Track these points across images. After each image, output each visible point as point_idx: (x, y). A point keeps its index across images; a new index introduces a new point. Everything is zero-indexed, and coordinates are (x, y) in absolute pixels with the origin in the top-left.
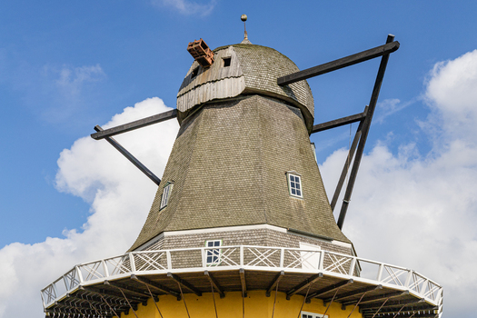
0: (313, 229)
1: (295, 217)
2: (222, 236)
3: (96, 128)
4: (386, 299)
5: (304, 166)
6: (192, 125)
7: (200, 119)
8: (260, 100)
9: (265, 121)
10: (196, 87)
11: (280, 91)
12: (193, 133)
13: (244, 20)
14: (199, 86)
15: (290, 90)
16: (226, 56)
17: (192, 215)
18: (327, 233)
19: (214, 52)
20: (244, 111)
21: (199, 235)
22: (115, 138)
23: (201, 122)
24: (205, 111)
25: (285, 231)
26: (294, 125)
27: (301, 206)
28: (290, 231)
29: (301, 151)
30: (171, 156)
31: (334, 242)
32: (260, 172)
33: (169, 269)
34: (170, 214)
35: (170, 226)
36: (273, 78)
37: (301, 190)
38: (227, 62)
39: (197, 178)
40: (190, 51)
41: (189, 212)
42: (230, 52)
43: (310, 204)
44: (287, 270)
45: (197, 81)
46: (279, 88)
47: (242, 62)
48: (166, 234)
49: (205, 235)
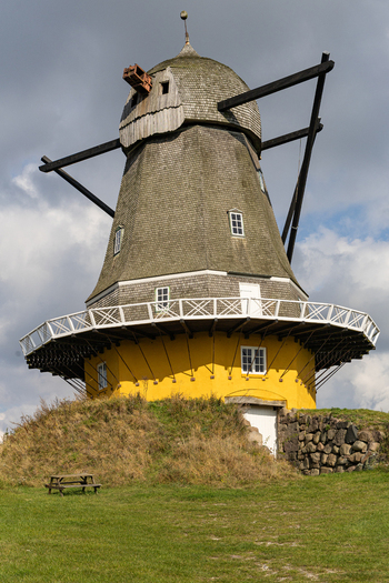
0: (253, 269)
1: (236, 257)
2: (169, 283)
3: (42, 160)
4: (314, 331)
5: (246, 201)
6: (137, 161)
7: (143, 156)
8: (201, 130)
9: (206, 155)
10: (136, 119)
11: (220, 118)
12: (138, 172)
13: (184, 18)
14: (139, 118)
15: (231, 115)
16: (164, 80)
17: (143, 263)
18: (267, 270)
19: (151, 75)
20: (186, 146)
21: (149, 283)
22: (64, 169)
23: (145, 160)
24: (148, 146)
25: (225, 274)
26: (237, 154)
27: (242, 245)
28: (229, 273)
29: (244, 184)
30: (120, 195)
31: (273, 279)
32: (202, 214)
33: (123, 323)
34: (123, 262)
35: (124, 276)
36: (213, 104)
37: (242, 228)
38: (166, 87)
39: (145, 223)
40: (126, 79)
41: (139, 260)
42: (168, 75)
43: (251, 242)
44: (220, 317)
45: (136, 112)
46: (219, 114)
47: (180, 87)
48: (120, 284)
49: (155, 283)
